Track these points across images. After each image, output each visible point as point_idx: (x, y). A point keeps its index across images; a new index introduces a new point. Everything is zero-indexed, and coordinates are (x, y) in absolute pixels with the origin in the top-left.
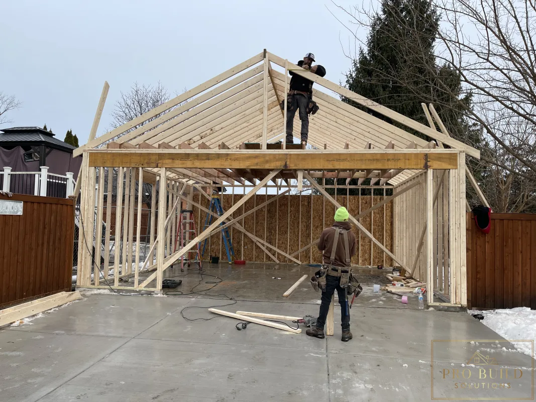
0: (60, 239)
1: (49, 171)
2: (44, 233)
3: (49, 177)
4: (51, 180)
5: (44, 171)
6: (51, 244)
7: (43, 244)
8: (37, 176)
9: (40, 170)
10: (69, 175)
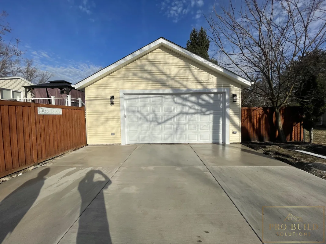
0: (80, 124)
1: (71, 97)
2: (72, 122)
3: (72, 100)
4: (73, 101)
5: (69, 97)
6: (76, 127)
7: (72, 127)
8: (66, 100)
9: (67, 97)
10: (80, 99)
